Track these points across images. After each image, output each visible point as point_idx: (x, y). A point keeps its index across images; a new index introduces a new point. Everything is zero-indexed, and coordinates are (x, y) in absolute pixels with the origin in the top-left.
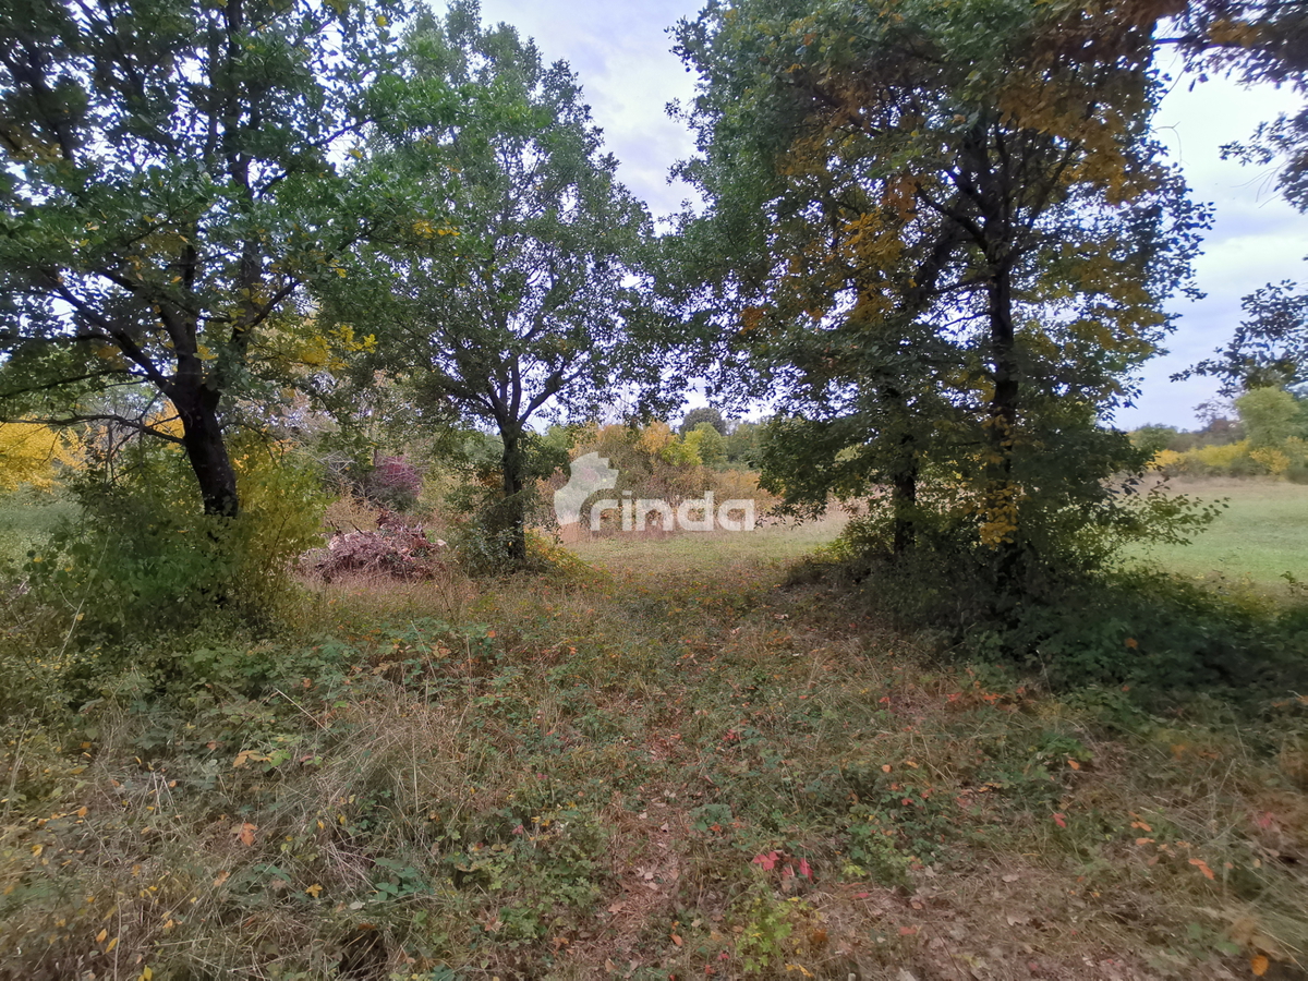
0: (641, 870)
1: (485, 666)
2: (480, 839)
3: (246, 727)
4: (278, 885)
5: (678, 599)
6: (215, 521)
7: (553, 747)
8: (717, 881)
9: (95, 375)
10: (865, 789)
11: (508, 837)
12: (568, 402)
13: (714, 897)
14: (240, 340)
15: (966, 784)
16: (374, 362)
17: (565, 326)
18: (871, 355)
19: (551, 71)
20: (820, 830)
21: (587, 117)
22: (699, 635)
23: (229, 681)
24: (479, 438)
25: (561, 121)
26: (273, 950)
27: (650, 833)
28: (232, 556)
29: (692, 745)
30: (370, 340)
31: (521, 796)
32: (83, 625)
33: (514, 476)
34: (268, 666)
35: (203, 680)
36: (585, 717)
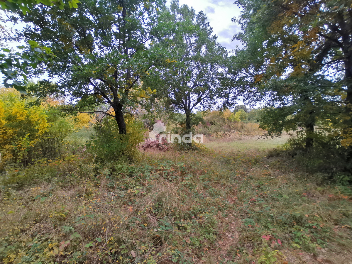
0: (227, 234)
1: (183, 174)
2: (183, 218)
3: (129, 184)
4: (138, 222)
5: (234, 159)
6: (121, 135)
7: (201, 197)
8: (250, 241)
9: (97, 102)
10: (299, 221)
11: (191, 219)
12: (203, 105)
13: (249, 245)
14: (127, 92)
15: (336, 224)
16: (155, 96)
17: (202, 84)
18: (300, 86)
19: (199, 15)
20: (283, 231)
21: (208, 26)
22: (241, 170)
23: (125, 173)
24: (180, 115)
25: (201, 28)
26: (137, 237)
27: (229, 224)
28: (125, 143)
29: (241, 201)
30: (155, 91)
31: (193, 208)
32: (96, 158)
33: (189, 125)
34: (133, 170)
35: (120, 172)
36: (210, 190)
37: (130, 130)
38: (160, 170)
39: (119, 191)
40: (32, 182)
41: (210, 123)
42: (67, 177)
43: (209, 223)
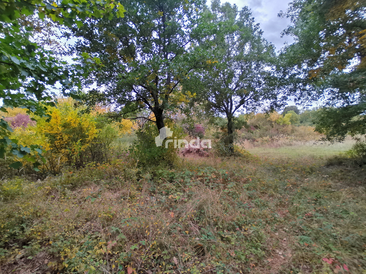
0: (277, 251)
1: (225, 181)
2: (227, 229)
3: (170, 189)
4: (179, 229)
5: (284, 167)
7: (246, 207)
8: (307, 262)
11: (235, 231)
12: (246, 107)
13: (306, 267)
14: (167, 97)
16: (194, 100)
17: (245, 85)
19: (242, 11)
20: (350, 255)
21: (253, 21)
22: (293, 180)
23: (166, 178)
24: (221, 119)
25: (245, 24)
26: (179, 244)
27: (280, 240)
29: (293, 215)
30: (195, 94)
31: (238, 219)
32: (139, 163)
33: (231, 129)
34: (173, 175)
35: (161, 177)
36: (255, 200)
38: (200, 177)
39: (160, 196)
40: (84, 183)
41: (255, 127)
42: (113, 180)
43: (255, 236)
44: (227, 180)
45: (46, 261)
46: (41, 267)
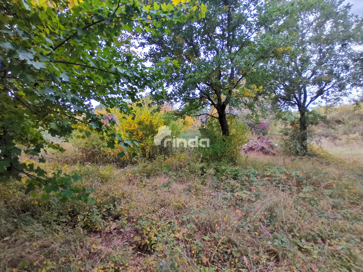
2: (305, 239)
3: (235, 186)
4: (248, 228)
6: (224, 137)
7: (330, 218)
9: (202, 105)
11: (316, 243)
12: (326, 98)
14: (230, 92)
23: (229, 175)
26: (249, 244)
28: (228, 145)
30: (261, 87)
33: (304, 124)
34: (237, 173)
35: (224, 174)
36: (343, 211)
37: (232, 131)
38: (267, 176)
39: (225, 193)
41: (336, 121)
43: (346, 255)
44: (301, 183)
45: (132, 235)
46: (129, 240)
